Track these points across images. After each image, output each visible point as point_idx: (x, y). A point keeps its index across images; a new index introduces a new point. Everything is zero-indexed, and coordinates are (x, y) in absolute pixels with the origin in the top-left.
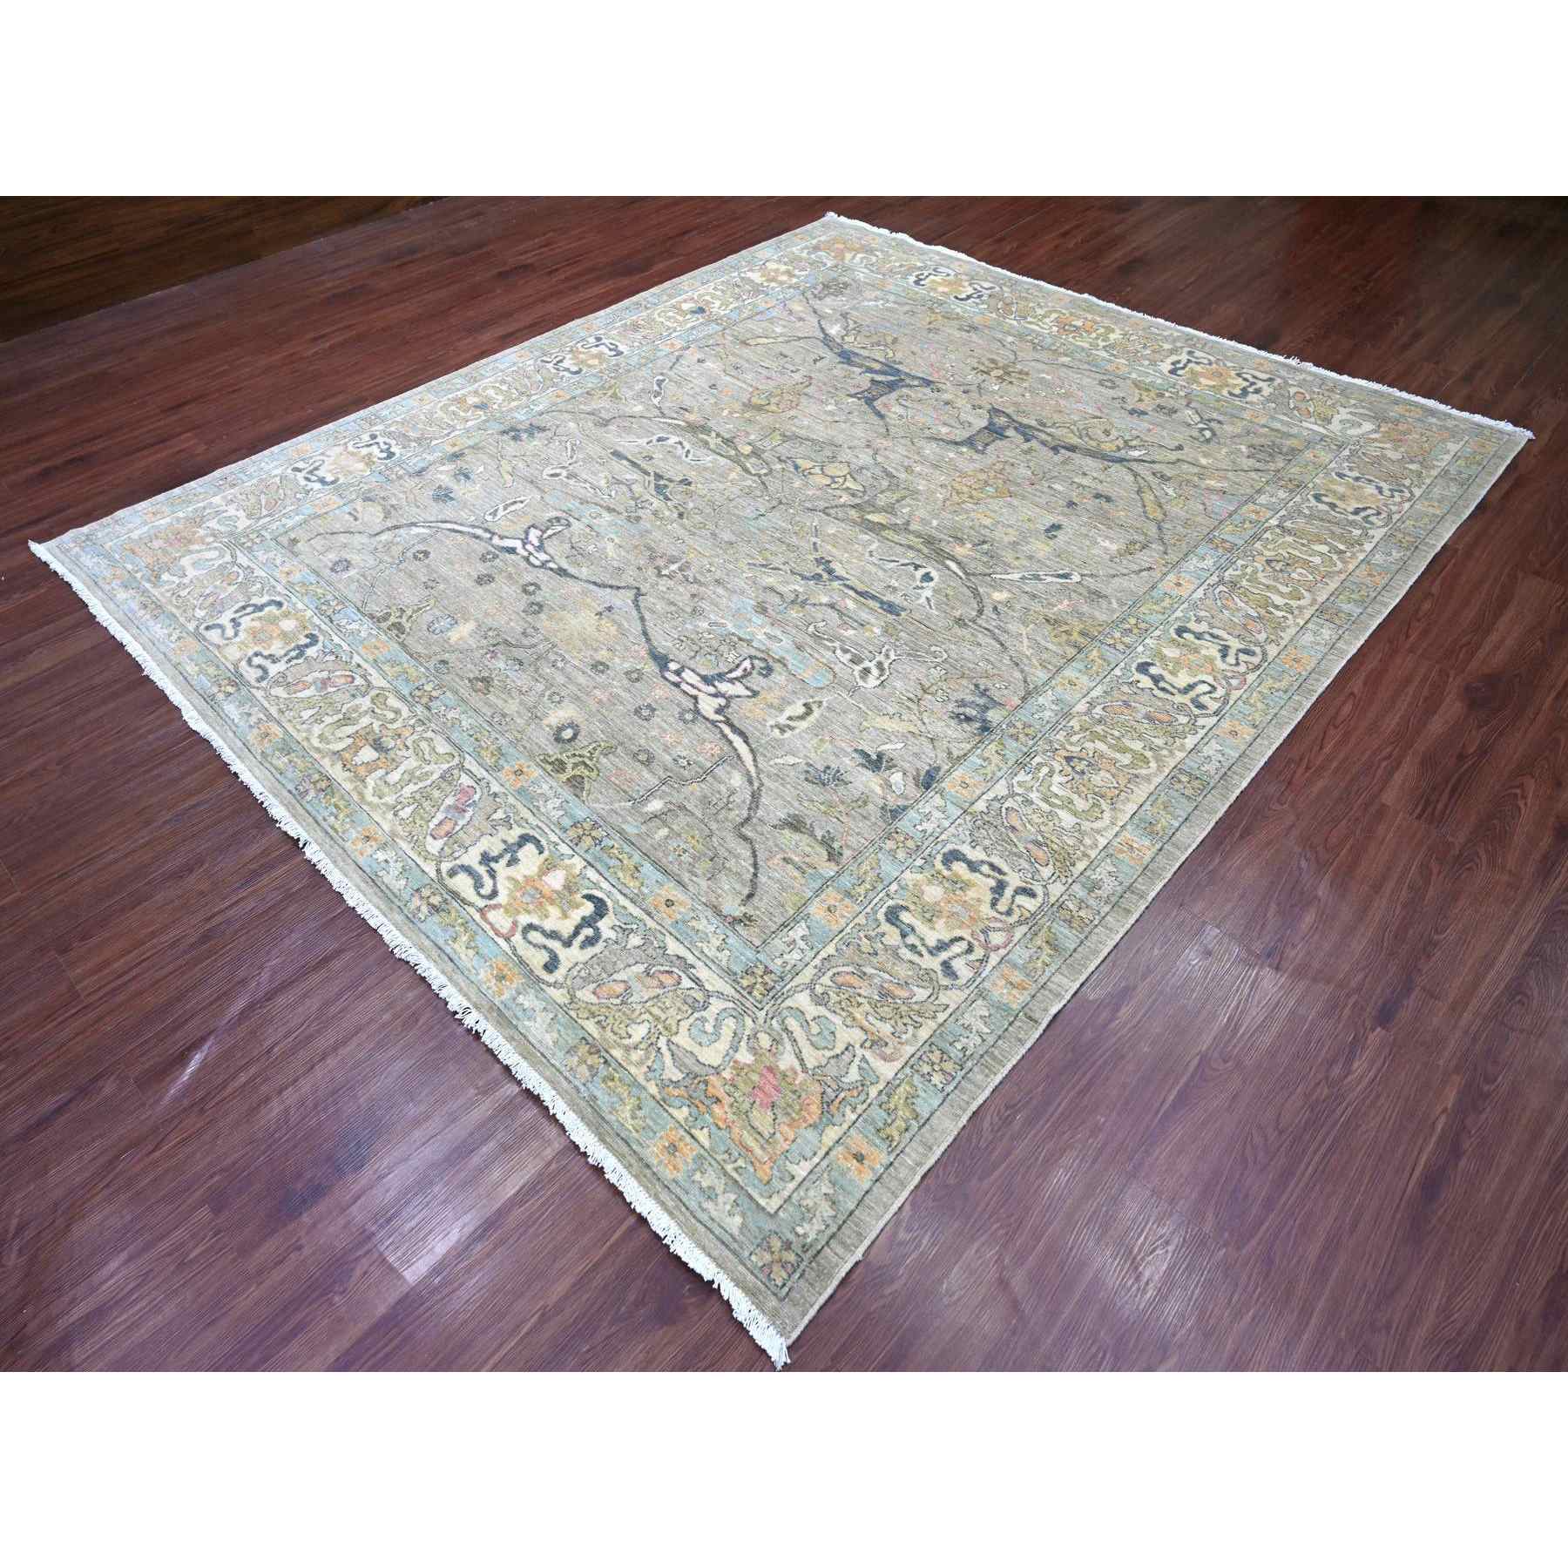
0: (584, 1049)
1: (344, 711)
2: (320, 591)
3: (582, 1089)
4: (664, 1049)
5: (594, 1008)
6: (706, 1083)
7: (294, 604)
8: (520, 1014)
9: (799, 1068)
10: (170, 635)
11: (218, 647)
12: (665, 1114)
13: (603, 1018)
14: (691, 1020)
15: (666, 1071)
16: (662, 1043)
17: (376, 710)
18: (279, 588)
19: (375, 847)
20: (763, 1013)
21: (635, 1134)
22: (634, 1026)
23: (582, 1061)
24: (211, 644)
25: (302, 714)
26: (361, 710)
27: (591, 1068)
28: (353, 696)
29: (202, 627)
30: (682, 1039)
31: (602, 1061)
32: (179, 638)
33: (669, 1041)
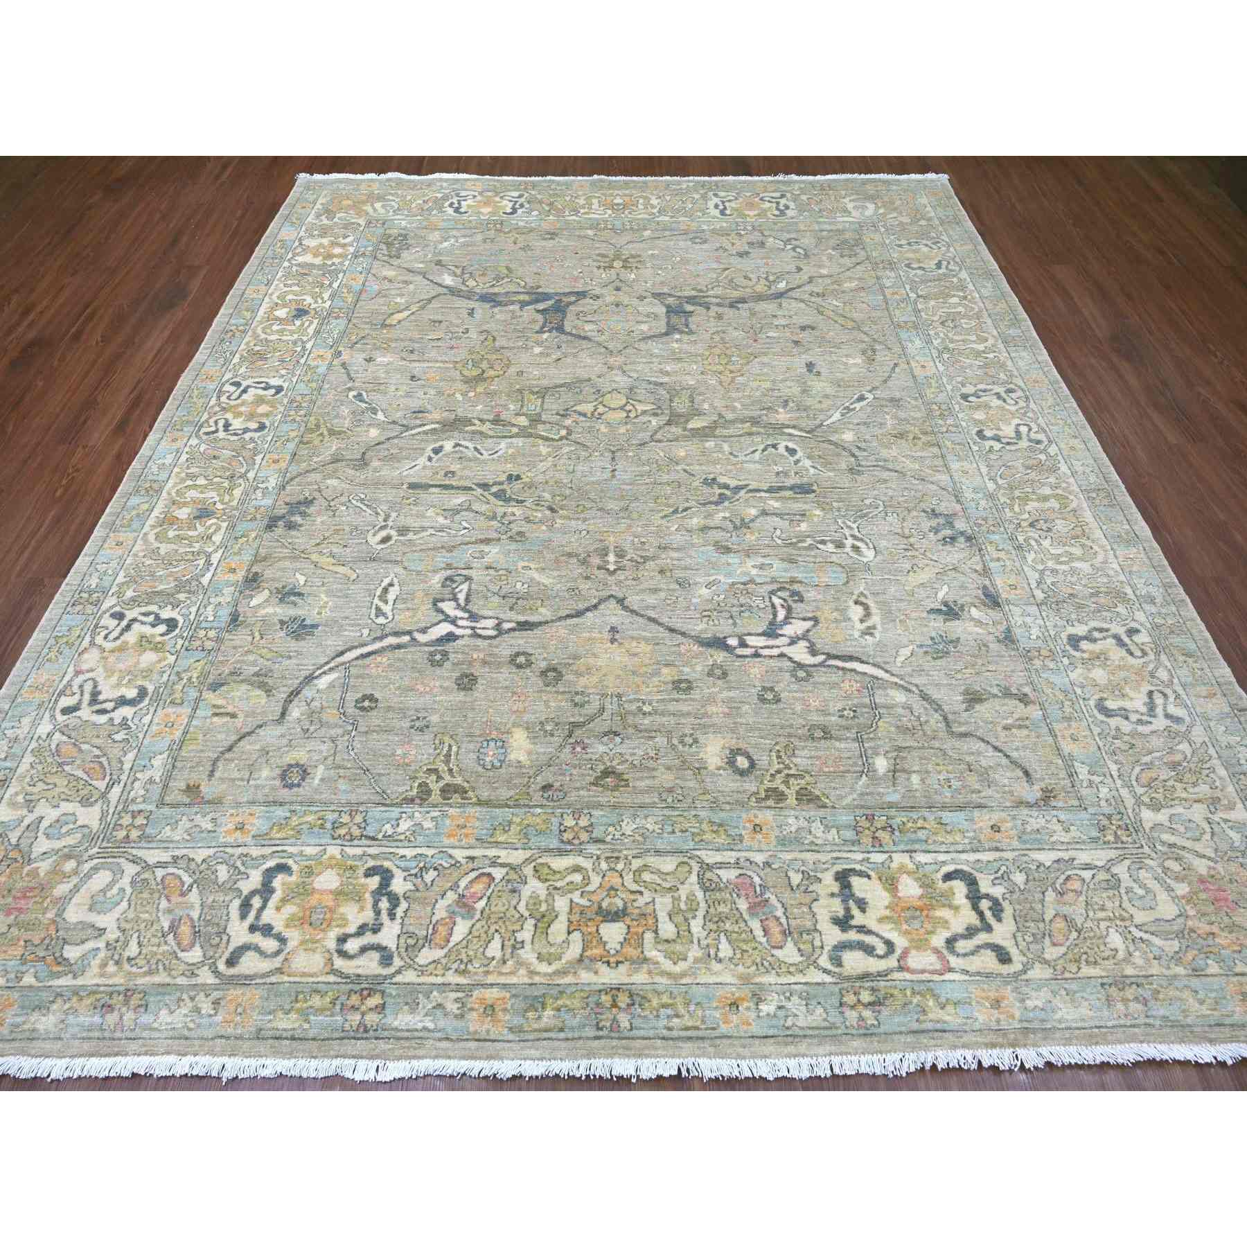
0: (1113, 991)
1: (526, 914)
2: (310, 818)
3: (1151, 1021)
4: (1145, 936)
5: (1070, 956)
6: (1192, 930)
7: (301, 854)
8: (1042, 1015)
9: (1212, 864)
10: (197, 1010)
11: (279, 971)
12: (1209, 979)
13: (1084, 957)
14: (1125, 898)
15: (1167, 949)
16: (1138, 934)
17: (558, 884)
18: (255, 852)
19: (752, 1005)
20: (1146, 848)
21: (1215, 1013)
22: (1108, 940)
23: (1125, 1001)
24: (264, 976)
25: (489, 953)
26: (543, 897)
27: (1136, 999)
28: (513, 891)
29: (222, 967)
30: (1140, 917)
31: (1134, 986)
32: (216, 1003)
33: (1136, 926)
